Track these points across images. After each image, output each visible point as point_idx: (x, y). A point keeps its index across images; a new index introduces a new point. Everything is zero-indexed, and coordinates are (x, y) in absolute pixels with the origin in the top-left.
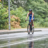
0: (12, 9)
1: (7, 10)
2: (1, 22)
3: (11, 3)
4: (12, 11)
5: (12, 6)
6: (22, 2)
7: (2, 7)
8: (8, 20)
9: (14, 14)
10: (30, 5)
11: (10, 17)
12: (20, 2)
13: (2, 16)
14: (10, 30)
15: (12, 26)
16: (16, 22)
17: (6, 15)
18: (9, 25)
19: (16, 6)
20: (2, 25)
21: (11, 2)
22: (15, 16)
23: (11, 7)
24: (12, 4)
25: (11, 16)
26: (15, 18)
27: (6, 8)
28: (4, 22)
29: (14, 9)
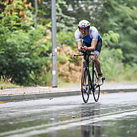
0: (62, 28)
1: (48, 31)
2: (29, 66)
3: (58, 11)
4: (61, 33)
5: (62, 21)
6: (90, 7)
7: (32, 23)
8: (52, 59)
9: (68, 41)
10: (112, 17)
11: (56, 50)
12: (84, 9)
13: (32, 47)
14: (56, 87)
15: (61, 75)
16: (72, 65)
17: (44, 46)
18: (54, 72)
19: (72, 20)
20: (32, 72)
21: (60, 9)
22: (69, 48)
23: (58, 24)
24: (60, 14)
25: (58, 48)
26: (69, 54)
27: (44, 25)
28: (37, 64)
29: (67, 28)
